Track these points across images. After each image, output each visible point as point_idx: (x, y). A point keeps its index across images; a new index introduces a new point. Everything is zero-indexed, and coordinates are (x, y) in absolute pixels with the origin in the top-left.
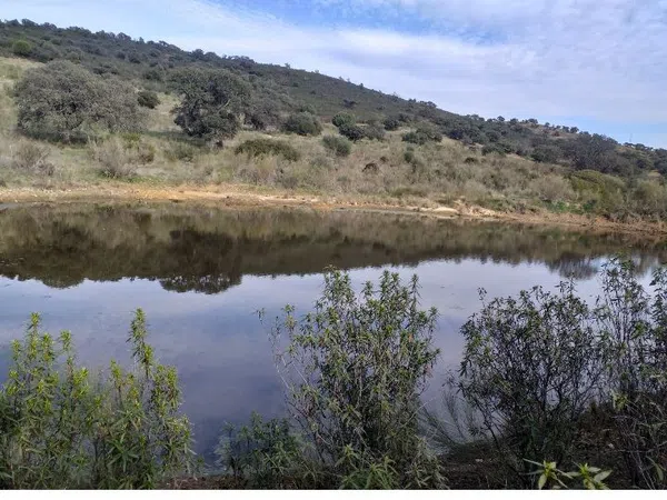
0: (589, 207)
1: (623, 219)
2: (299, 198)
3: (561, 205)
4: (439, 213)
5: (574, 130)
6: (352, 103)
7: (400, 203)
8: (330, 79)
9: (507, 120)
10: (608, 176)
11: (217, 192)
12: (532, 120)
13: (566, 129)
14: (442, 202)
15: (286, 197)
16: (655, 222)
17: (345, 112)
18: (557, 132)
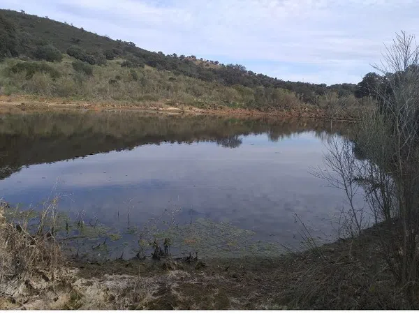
0: (249, 105)
1: (266, 110)
2: (74, 104)
3: (234, 104)
4: (170, 111)
5: (217, 63)
6: (78, 41)
7: (144, 105)
8: (58, 23)
9: (179, 56)
10: (247, 88)
11: (9, 101)
12: (193, 57)
13: (212, 62)
14: (171, 104)
15: (64, 103)
16: (283, 111)
17: (75, 46)
18: (207, 63)
